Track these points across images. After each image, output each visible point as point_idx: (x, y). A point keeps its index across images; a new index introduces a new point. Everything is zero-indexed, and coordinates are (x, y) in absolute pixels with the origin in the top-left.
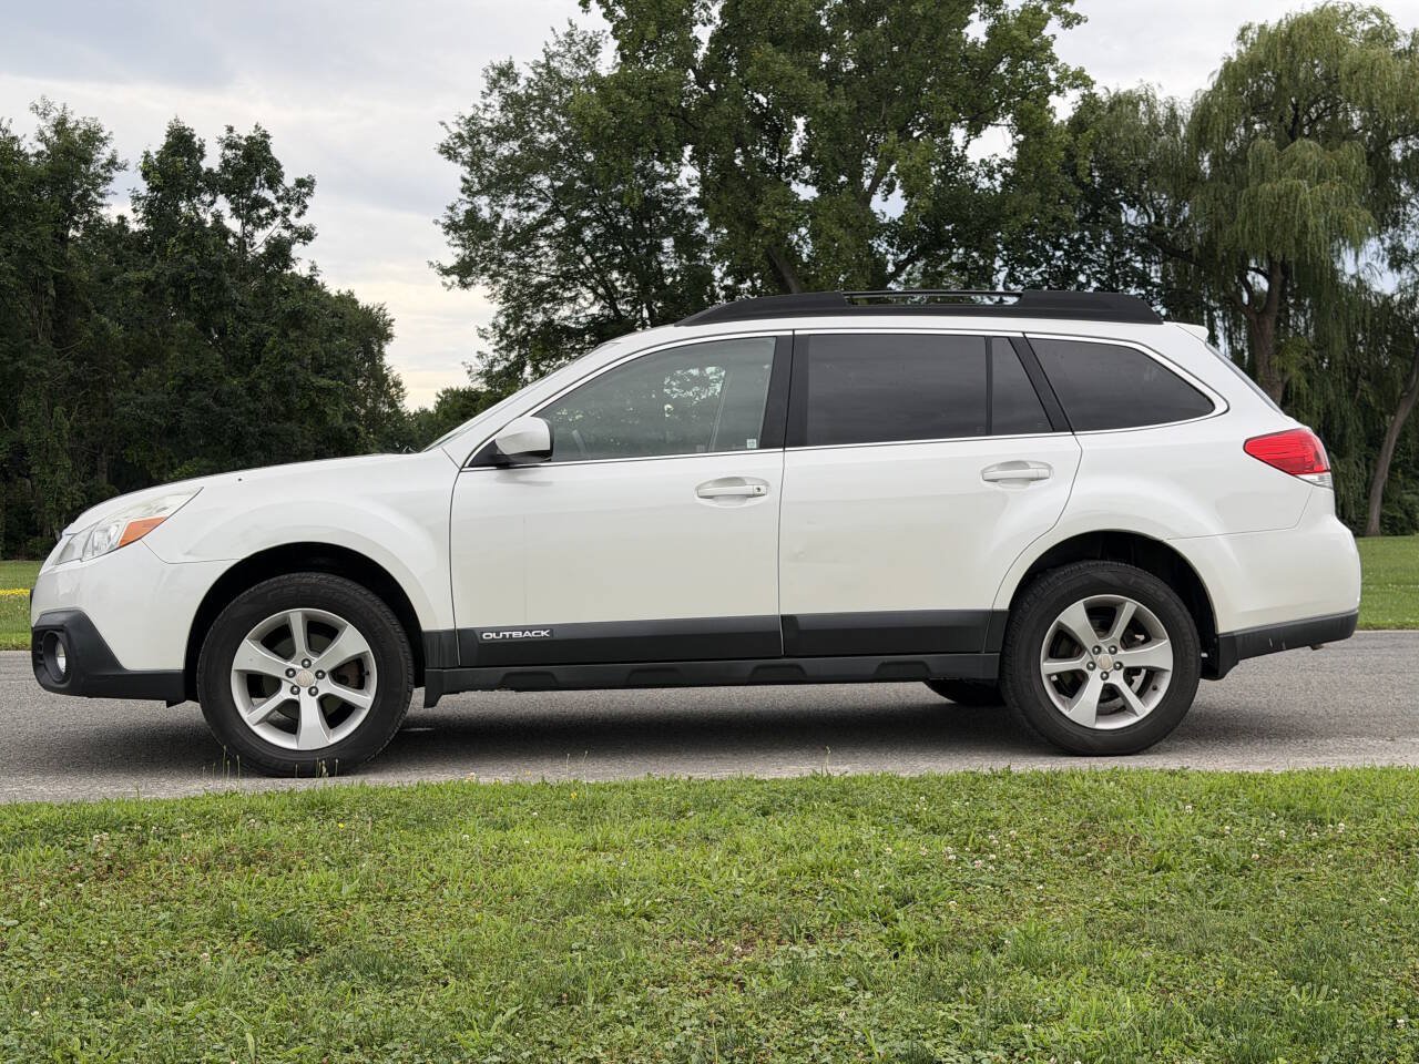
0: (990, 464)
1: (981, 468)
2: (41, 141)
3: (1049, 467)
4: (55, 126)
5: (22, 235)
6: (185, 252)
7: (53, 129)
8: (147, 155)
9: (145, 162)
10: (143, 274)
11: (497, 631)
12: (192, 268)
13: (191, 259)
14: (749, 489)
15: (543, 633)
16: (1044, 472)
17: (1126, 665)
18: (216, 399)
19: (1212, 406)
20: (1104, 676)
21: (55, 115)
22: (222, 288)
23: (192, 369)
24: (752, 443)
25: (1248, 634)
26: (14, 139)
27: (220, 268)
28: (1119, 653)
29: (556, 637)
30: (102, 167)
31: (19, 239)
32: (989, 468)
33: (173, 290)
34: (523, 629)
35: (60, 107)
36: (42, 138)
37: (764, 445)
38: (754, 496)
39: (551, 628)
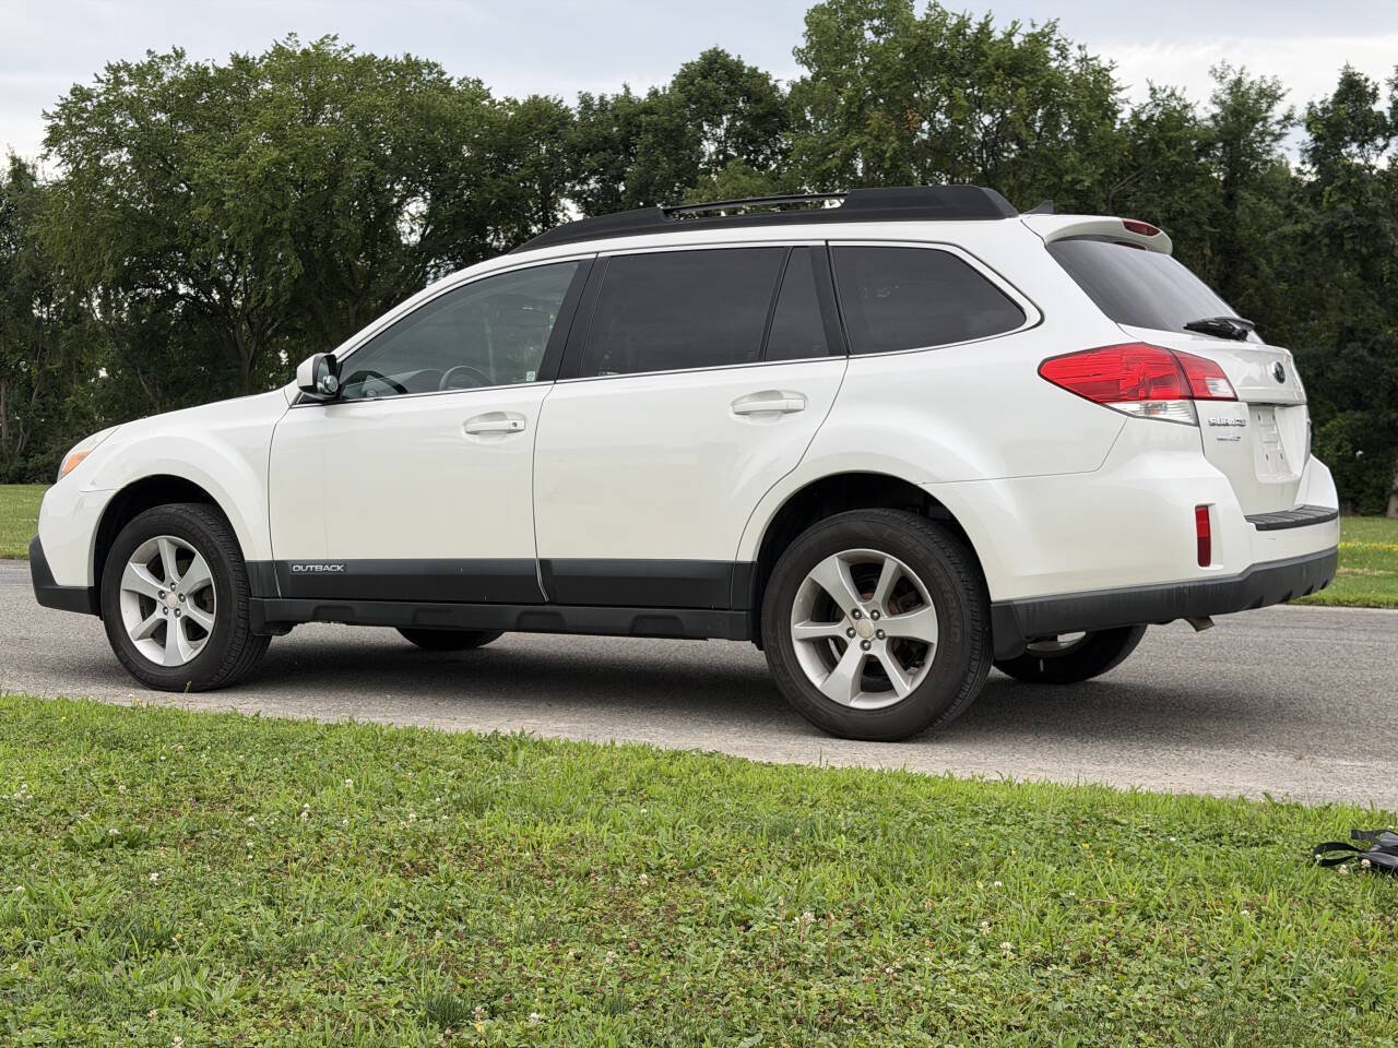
0: (738, 396)
1: (734, 398)
2: (1215, 103)
3: (804, 397)
4: (1231, 89)
5: (1181, 198)
6: (1342, 200)
7: (1228, 91)
8: (1312, 105)
9: (1310, 113)
10: (1299, 226)
11: (304, 563)
12: (1347, 217)
13: (1347, 207)
14: (506, 424)
15: (339, 568)
16: (798, 404)
17: (888, 634)
18: (1373, 351)
19: (1024, 318)
20: (864, 645)
21: (1232, 77)
22: (1379, 234)
23: (1349, 320)
24: (531, 375)
25: (1034, 604)
26: (1186, 107)
27: (1377, 213)
28: (881, 619)
29: (350, 571)
30: (1278, 123)
31: (1177, 202)
32: (738, 399)
33: (1326, 241)
34: (324, 563)
35: (1238, 69)
36: (1216, 101)
37: (540, 378)
38: (510, 432)
39: (345, 563)
